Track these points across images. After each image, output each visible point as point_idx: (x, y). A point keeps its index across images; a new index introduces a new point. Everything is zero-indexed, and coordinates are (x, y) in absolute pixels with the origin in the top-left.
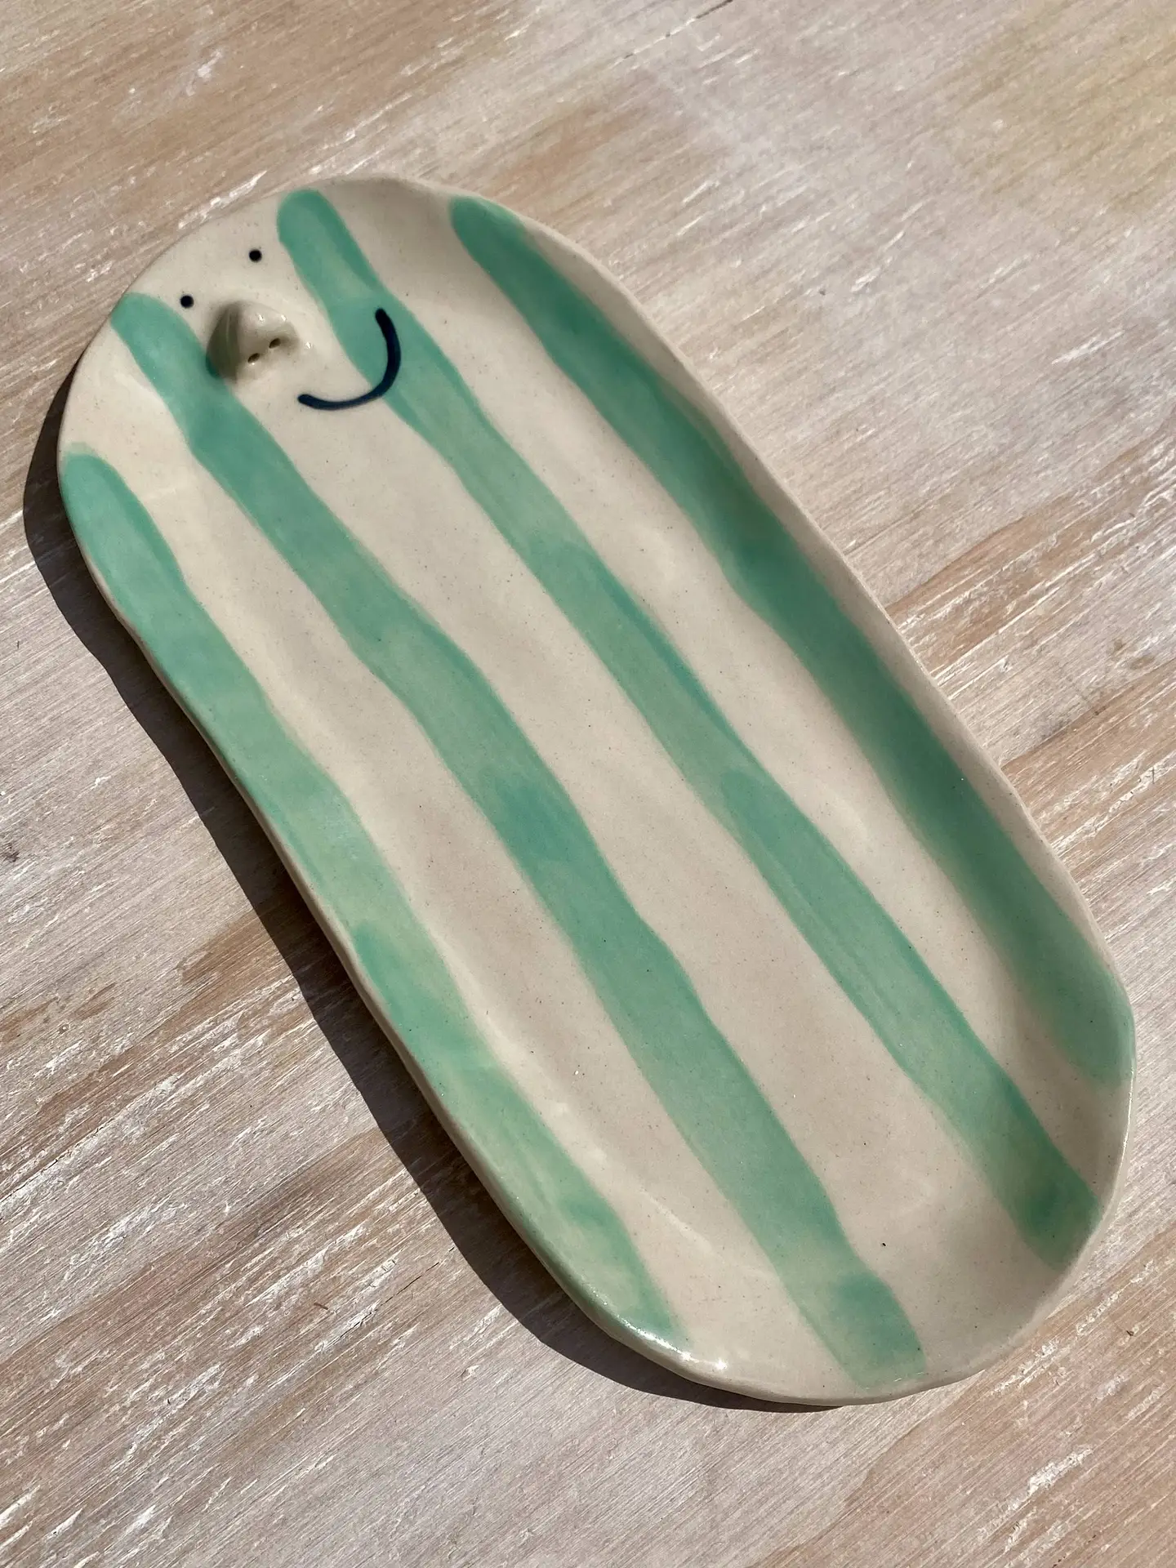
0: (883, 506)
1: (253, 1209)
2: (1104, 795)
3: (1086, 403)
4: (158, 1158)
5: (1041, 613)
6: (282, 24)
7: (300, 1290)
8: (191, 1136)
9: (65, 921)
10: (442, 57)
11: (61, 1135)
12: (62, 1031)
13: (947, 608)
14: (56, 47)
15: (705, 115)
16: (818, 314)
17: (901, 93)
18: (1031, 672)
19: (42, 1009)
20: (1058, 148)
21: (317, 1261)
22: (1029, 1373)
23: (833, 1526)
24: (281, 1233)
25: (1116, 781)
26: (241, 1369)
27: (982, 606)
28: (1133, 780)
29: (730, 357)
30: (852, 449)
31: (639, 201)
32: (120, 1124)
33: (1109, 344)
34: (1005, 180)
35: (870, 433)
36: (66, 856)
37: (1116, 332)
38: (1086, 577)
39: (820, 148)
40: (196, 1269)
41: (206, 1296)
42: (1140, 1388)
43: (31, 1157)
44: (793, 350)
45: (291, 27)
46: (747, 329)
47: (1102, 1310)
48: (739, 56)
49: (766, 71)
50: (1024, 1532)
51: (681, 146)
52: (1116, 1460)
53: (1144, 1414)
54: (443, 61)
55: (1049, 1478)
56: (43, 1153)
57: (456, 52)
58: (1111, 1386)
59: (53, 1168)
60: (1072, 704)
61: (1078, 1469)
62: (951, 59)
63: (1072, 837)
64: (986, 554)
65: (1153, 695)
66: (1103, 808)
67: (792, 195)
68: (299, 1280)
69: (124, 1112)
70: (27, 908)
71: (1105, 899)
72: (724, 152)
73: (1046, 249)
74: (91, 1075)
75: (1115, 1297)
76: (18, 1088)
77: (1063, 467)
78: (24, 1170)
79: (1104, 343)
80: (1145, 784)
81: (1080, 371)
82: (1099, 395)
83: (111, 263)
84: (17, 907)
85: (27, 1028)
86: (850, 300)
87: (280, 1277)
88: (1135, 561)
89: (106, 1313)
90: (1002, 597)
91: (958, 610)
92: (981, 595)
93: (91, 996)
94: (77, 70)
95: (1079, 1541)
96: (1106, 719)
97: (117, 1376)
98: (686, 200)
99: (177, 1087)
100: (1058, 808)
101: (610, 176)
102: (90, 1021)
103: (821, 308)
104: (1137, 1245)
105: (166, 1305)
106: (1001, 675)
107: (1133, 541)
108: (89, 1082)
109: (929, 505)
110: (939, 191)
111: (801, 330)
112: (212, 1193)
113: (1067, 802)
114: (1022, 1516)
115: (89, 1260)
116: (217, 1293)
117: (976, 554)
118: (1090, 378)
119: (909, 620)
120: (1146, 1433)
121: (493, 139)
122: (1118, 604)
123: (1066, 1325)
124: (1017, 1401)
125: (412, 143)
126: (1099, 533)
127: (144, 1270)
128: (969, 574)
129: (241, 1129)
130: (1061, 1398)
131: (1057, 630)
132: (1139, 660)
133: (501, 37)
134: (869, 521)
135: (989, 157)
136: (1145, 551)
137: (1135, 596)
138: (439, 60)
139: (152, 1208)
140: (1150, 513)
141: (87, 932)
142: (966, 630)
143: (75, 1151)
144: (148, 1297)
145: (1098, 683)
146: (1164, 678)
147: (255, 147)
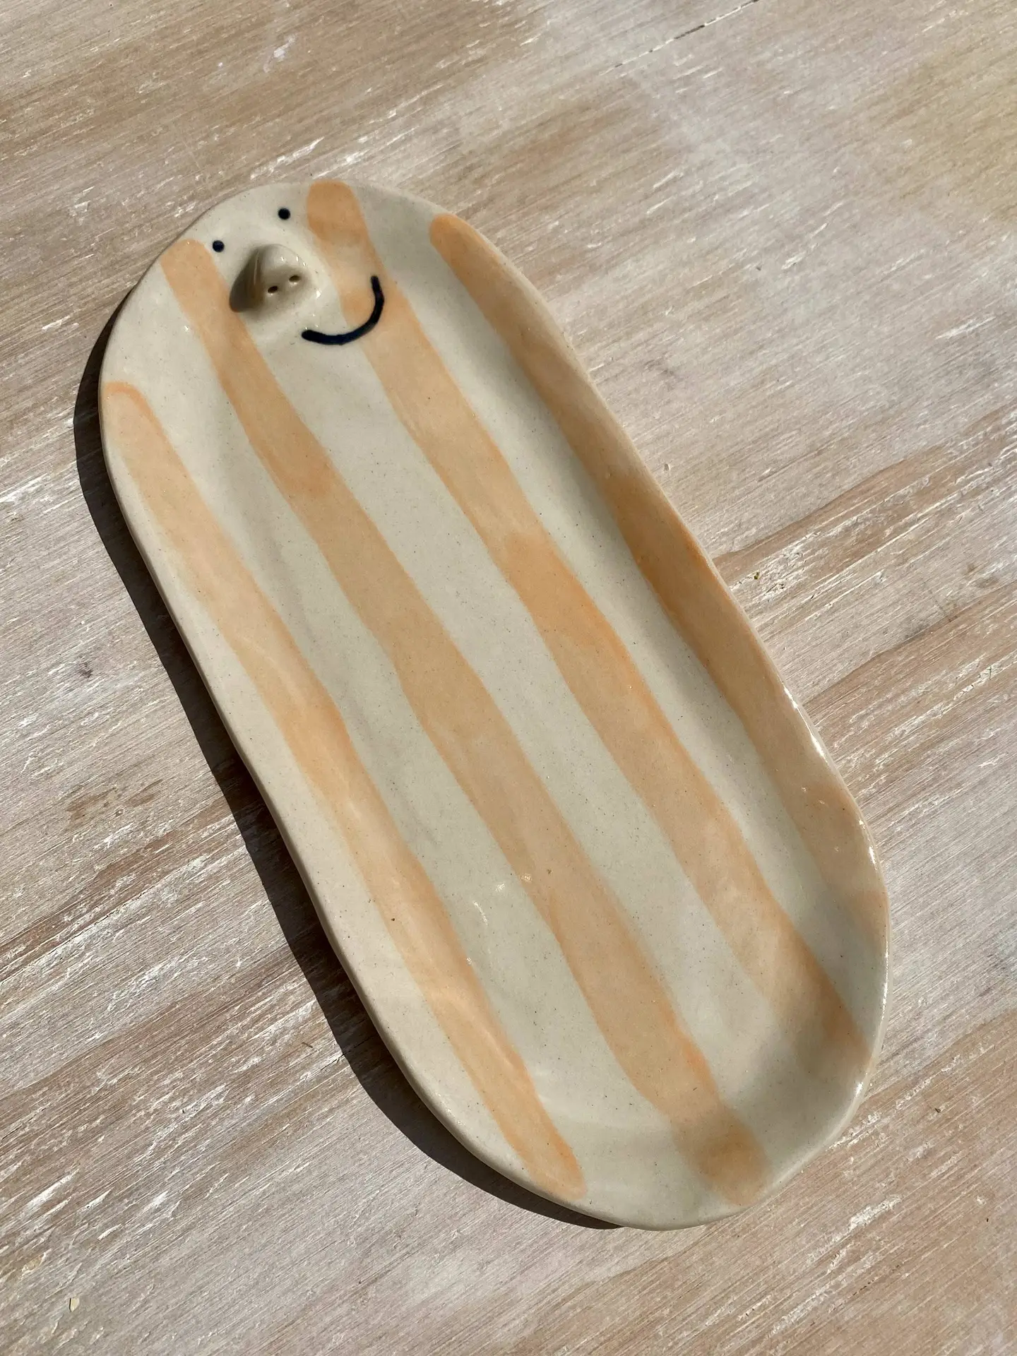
0: (793, 443)
1: (259, 965)
2: (951, 686)
3: (961, 373)
4: (186, 920)
5: (912, 537)
6: (344, 19)
7: (292, 1031)
8: (215, 904)
9: (126, 728)
10: (470, 55)
11: (111, 896)
12: (117, 814)
13: (839, 528)
14: (161, 24)
15: (675, 118)
16: (756, 284)
17: (833, 112)
18: (900, 584)
19: (104, 795)
20: (955, 165)
21: (306, 1010)
22: (857, 1135)
23: (695, 1244)
24: (280, 985)
25: (961, 675)
26: (241, 1089)
27: (866, 529)
28: (974, 675)
29: (681, 315)
30: (772, 396)
31: (618, 184)
32: (159, 890)
33: (982, 326)
34: (912, 187)
35: (788, 384)
36: (129, 676)
37: (987, 318)
38: (949, 511)
39: (764, 151)
40: (211, 1009)
41: (219, 1029)
42: (942, 1153)
43: (87, 912)
44: (732, 313)
45: (351, 22)
46: (698, 292)
47: (918, 1091)
48: (706, 72)
49: (728, 85)
50: (843, 1259)
51: (654, 141)
52: (919, 1208)
53: (944, 1174)
54: (470, 59)
55: (866, 1219)
56: (97, 910)
57: (481, 52)
58: (919, 1151)
59: (104, 922)
60: (932, 612)
61: (889, 1213)
62: (875, 87)
63: (922, 718)
64: (873, 487)
65: (996, 609)
66: (949, 697)
67: (740, 188)
68: (292, 1023)
69: (163, 881)
70: (96, 715)
71: (945, 769)
72: (689, 149)
73: (940, 245)
74: (138, 851)
75: (928, 1081)
76: (80, 857)
77: (938, 422)
78: (81, 922)
79: (977, 325)
80: (983, 680)
81: (958, 346)
82: (972, 367)
83: (194, 203)
84: (89, 713)
85: (91, 810)
86: (779, 277)
87: (276, 1020)
88: (989, 501)
89: (139, 1038)
90: (882, 523)
91: (847, 530)
92: (867, 519)
93: (142, 789)
94: (176, 45)
95: (885, 1269)
96: (957, 626)
97: (145, 1088)
98: (656, 185)
99: (206, 865)
100: (913, 693)
101: (596, 163)
102: (140, 808)
103: (757, 280)
104: (949, 1043)
105: (187, 1036)
106: (876, 585)
107: (989, 485)
108: (136, 856)
109: (831, 445)
110: (856, 193)
111: (739, 297)
112: (228, 950)
113: (921, 689)
114: (843, 1246)
115: (127, 996)
116: (228, 1029)
117: (863, 487)
118: (965, 353)
119: (808, 536)
120: (944, 1189)
121: (506, 125)
122: (974, 535)
123: (888, 1100)
124: (846, 1158)
125: (441, 123)
126: (963, 477)
127: (171, 1007)
128: (857, 502)
129: (255, 902)
130: (880, 1157)
131: (924, 552)
132: (987, 581)
133: (517, 44)
134: (782, 453)
135: (900, 169)
136: (998, 494)
137: (988, 529)
138: (467, 57)
139: (180, 959)
140: (1004, 464)
141: (143, 738)
142: (853, 546)
143: (122, 909)
144: (172, 1028)
145: (952, 597)
146: (1005, 596)
147: (315, 118)
